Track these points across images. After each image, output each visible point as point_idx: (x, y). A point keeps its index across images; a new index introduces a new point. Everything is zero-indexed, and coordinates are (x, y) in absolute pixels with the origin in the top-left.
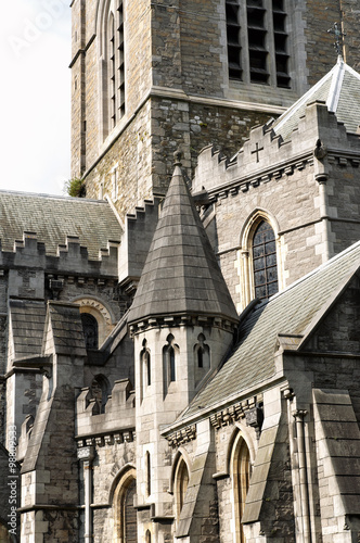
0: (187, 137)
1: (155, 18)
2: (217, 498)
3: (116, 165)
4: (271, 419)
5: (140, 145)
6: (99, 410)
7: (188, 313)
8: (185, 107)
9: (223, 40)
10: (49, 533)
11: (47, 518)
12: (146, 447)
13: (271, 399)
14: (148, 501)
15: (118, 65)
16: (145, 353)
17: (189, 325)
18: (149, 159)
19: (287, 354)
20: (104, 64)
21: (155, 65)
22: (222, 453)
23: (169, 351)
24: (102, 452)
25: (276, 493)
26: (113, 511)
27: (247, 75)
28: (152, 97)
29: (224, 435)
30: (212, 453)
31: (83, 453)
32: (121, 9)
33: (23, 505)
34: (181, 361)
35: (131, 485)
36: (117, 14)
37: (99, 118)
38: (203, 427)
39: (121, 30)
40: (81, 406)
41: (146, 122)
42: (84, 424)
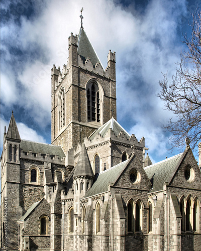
0: (79, 133)
1: (73, 103)
2: (92, 214)
3: (63, 138)
4: (106, 200)
5: (69, 134)
6: (66, 194)
7: (86, 176)
8: (79, 126)
9: (87, 109)
10: (56, 218)
11: (56, 215)
12: (77, 203)
13: (106, 195)
14: (77, 213)
15: (63, 113)
16: (77, 184)
17: (86, 178)
18: (71, 138)
19: (111, 187)
20: (60, 112)
21: (73, 115)
22: (94, 205)
23: (82, 183)
24: (66, 203)
25: (107, 214)
26: (69, 215)
27: (91, 119)
28: (72, 123)
29: (95, 202)
30: (92, 205)
31: (63, 203)
32: (64, 99)
33: (51, 213)
34: (84, 186)
35: (72, 210)
36: (63, 100)
37: (58, 126)
38: (90, 200)
39: (64, 104)
40: (62, 193)
41: (71, 128)
42: (63, 197)
